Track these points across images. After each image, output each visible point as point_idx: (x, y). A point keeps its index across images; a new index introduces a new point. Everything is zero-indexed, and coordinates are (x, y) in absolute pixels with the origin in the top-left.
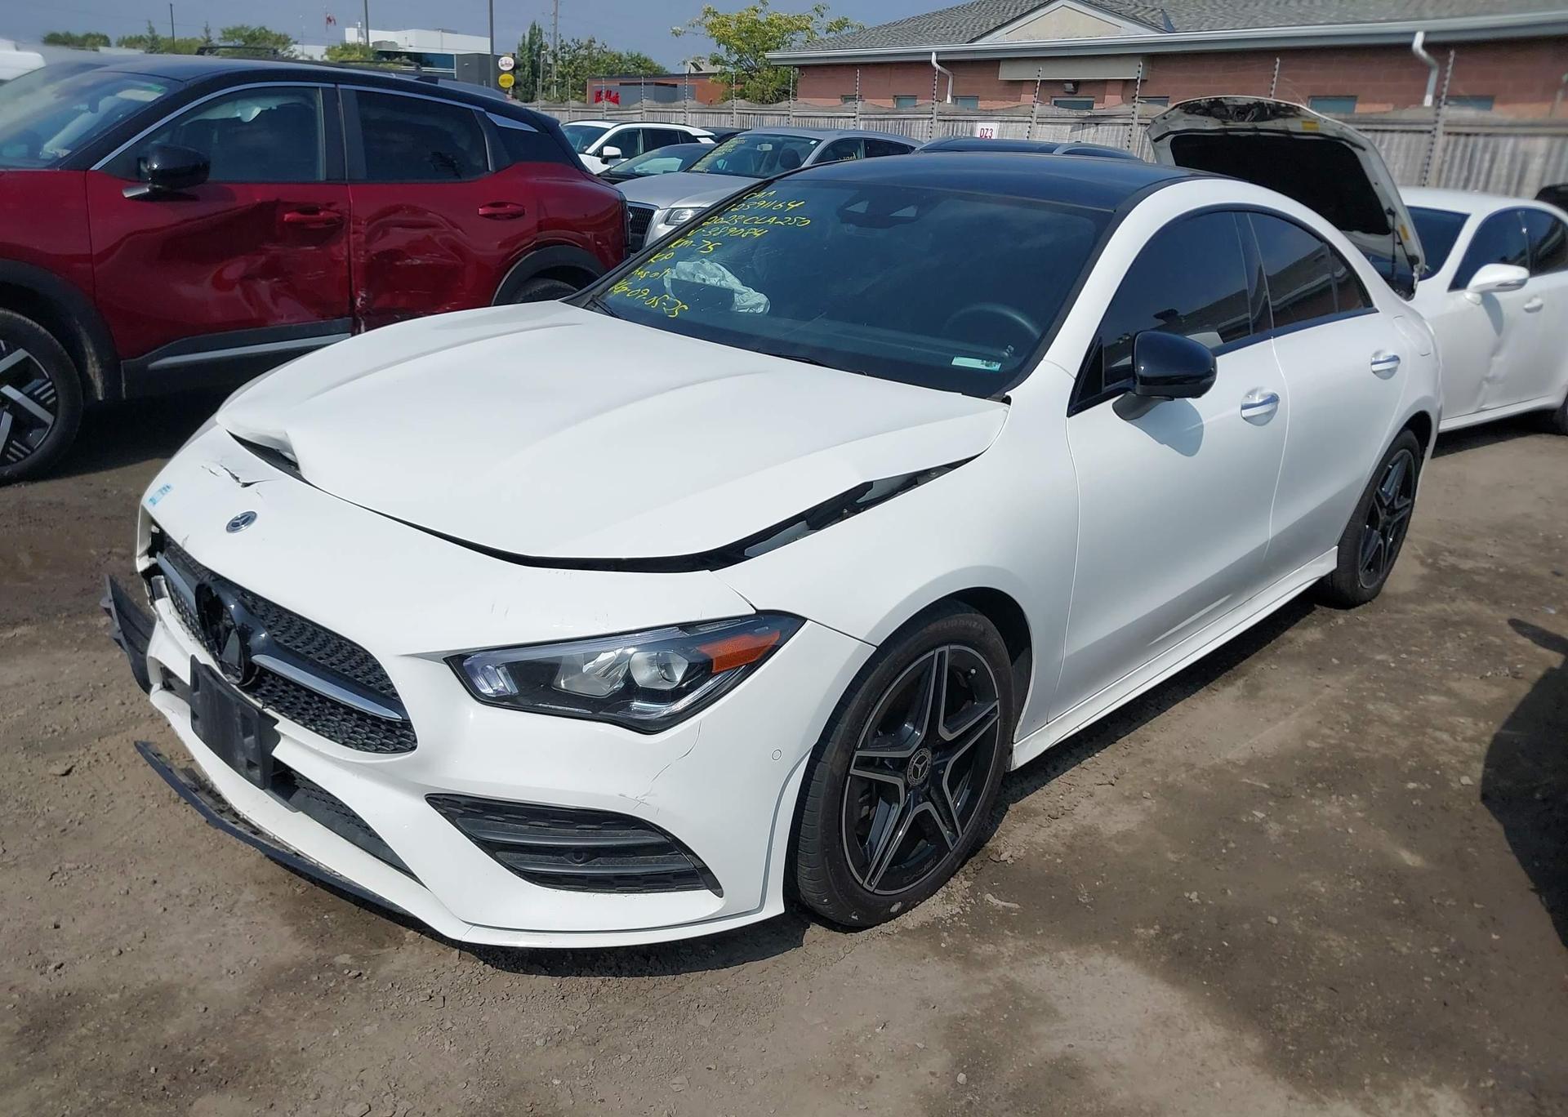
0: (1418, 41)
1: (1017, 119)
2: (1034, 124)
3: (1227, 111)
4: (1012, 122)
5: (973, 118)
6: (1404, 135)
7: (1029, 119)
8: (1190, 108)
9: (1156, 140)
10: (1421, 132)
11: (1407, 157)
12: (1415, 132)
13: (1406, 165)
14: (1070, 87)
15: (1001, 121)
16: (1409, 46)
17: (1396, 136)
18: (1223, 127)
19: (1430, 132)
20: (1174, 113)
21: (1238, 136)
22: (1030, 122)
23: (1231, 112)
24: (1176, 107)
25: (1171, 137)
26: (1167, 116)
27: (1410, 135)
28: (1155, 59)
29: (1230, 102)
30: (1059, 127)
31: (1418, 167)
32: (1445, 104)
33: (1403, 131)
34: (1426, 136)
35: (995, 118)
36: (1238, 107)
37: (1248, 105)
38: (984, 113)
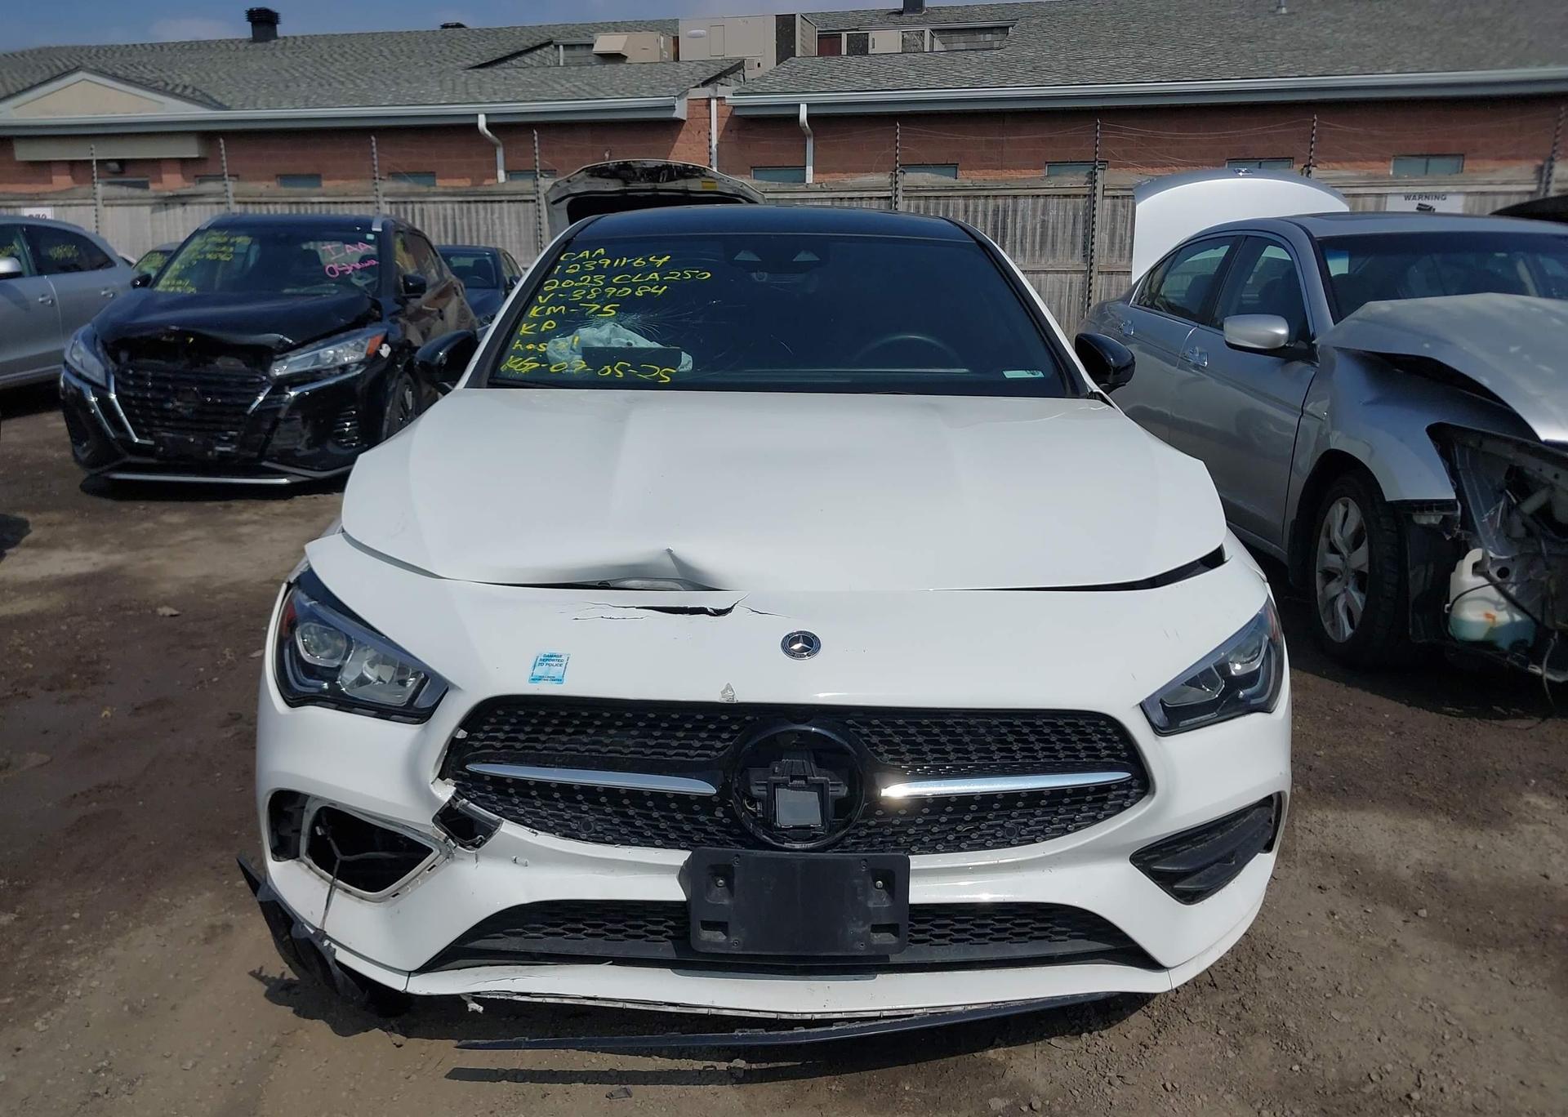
0: (482, 122)
1: (75, 202)
2: (100, 207)
3: (635, 173)
4: (70, 205)
5: (14, 203)
6: (511, 204)
7: (93, 201)
8: (597, 172)
9: (554, 203)
10: (526, 201)
11: (519, 225)
12: (520, 201)
13: (520, 231)
14: (115, 166)
15: (54, 206)
16: (476, 125)
17: (505, 205)
18: (623, 188)
19: (534, 201)
20: (578, 176)
21: (636, 196)
22: (95, 205)
23: (638, 174)
24: (583, 170)
25: (569, 199)
26: (571, 179)
27: (516, 204)
28: (208, 136)
29: (639, 166)
30: (135, 208)
31: (532, 233)
32: (541, 176)
33: (509, 201)
34: (531, 205)
35: (46, 202)
36: (647, 169)
37: (657, 167)
38: (27, 197)
